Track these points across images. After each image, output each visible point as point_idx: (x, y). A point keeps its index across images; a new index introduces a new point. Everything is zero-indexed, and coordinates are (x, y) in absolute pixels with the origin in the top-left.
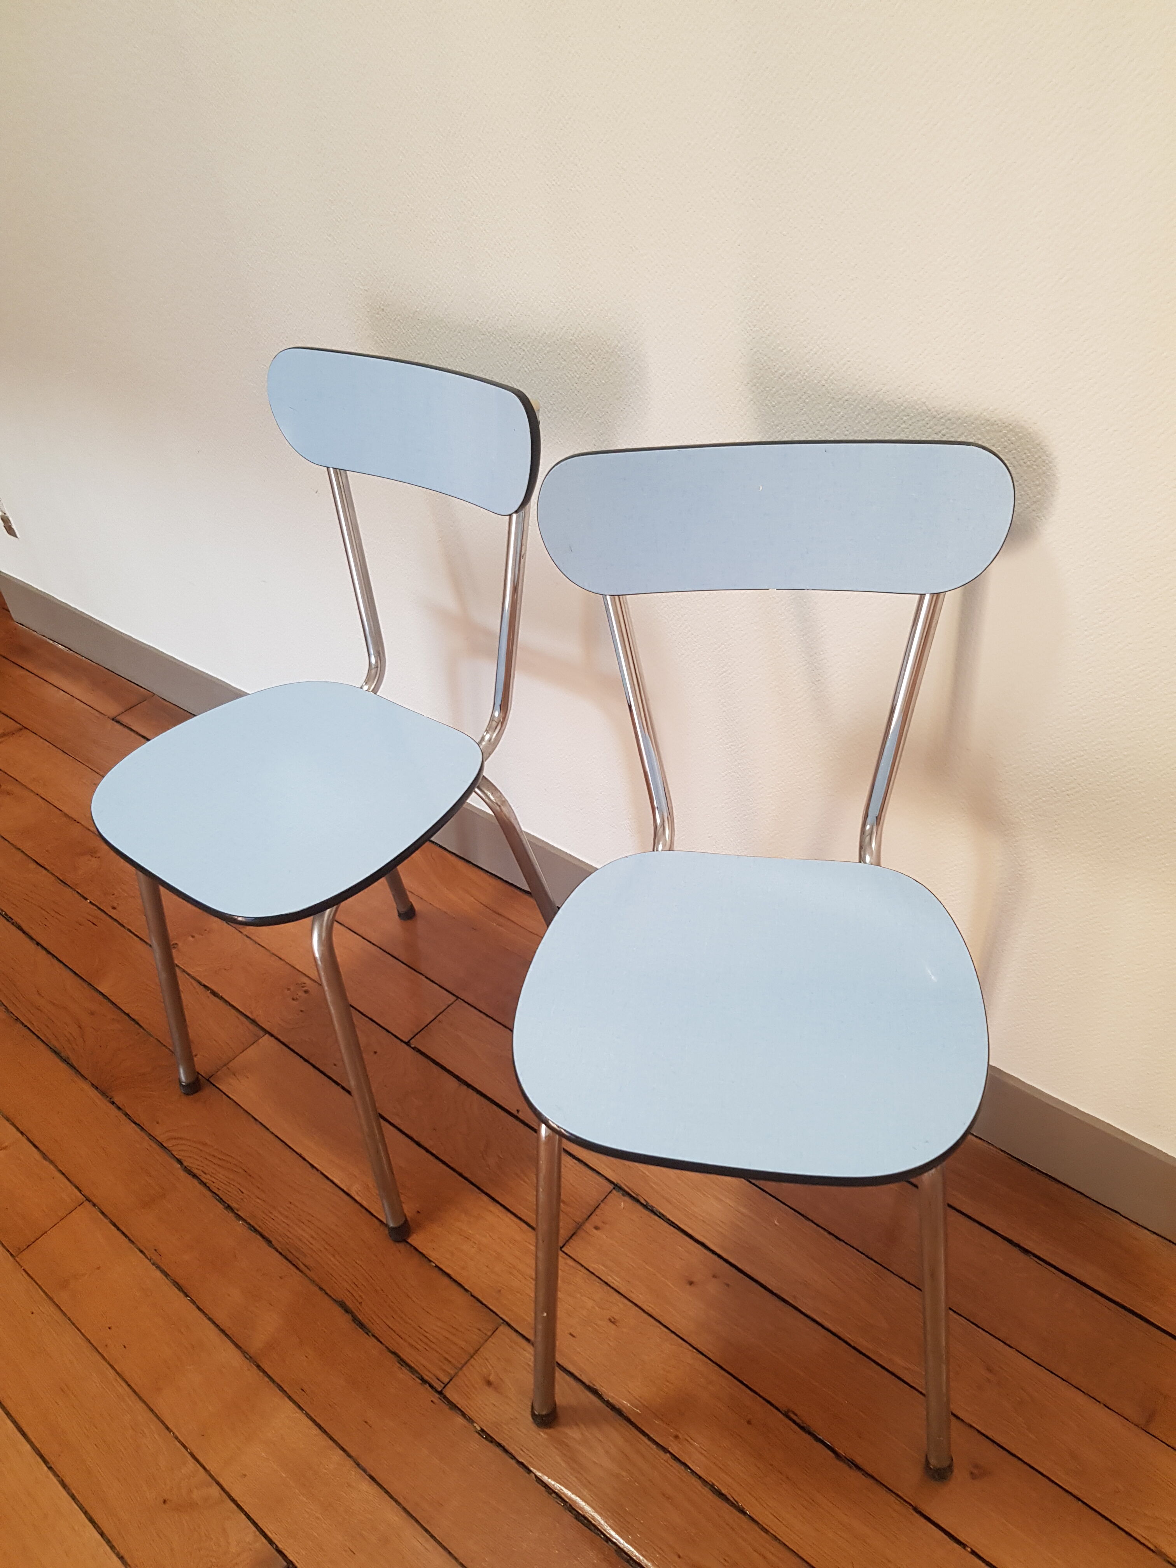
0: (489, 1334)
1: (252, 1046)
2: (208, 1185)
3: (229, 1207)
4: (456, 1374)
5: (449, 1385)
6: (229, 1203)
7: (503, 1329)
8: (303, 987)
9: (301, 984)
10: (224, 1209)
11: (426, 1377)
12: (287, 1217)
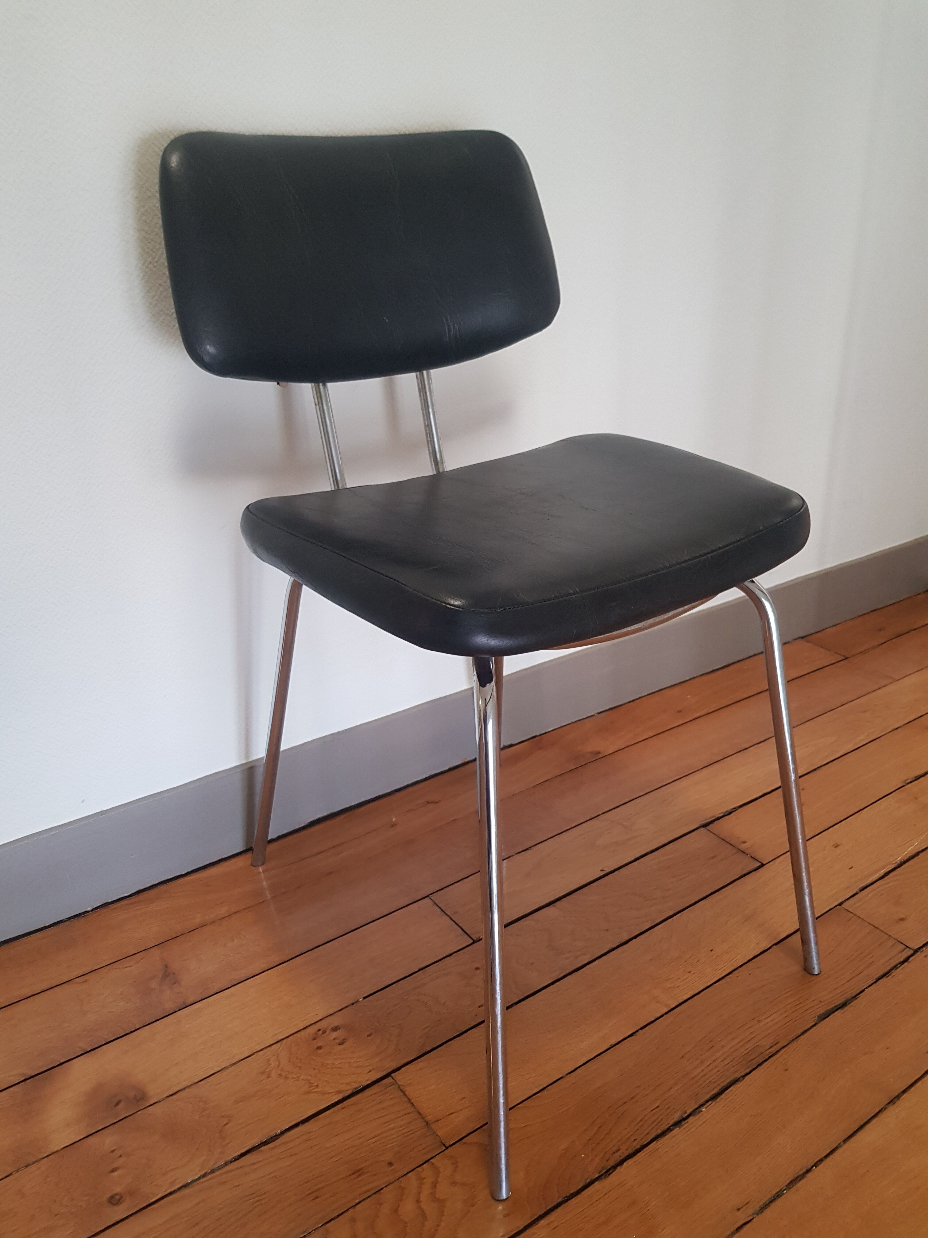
0: (852, 915)
1: (406, 1093)
2: (638, 1147)
3: (678, 1124)
4: (894, 938)
5: (908, 945)
6: (671, 1123)
7: (846, 905)
8: (324, 1032)
9: (316, 1034)
10: (680, 1128)
11: (902, 960)
12: (702, 1062)
